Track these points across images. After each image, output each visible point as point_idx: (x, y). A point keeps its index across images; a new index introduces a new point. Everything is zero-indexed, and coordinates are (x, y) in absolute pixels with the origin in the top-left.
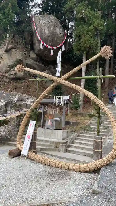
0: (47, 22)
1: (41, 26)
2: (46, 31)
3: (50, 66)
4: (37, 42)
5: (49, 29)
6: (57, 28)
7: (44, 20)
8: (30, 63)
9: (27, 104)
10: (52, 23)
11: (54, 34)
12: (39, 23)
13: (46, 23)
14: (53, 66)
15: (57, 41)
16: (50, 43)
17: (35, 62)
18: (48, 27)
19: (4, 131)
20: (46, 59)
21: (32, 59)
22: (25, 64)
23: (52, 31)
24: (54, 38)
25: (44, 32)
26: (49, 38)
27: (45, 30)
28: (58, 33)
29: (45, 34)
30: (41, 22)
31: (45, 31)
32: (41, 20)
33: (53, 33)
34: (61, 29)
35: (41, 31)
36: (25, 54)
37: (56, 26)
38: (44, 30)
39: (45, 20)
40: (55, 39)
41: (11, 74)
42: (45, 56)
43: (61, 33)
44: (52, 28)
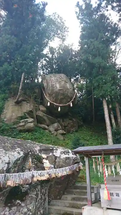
1: (53, 82)
2: (58, 86)
3: (59, 119)
5: (60, 84)
6: (67, 83)
8: (40, 115)
10: (62, 79)
11: (64, 88)
13: (57, 79)
14: (62, 119)
17: (44, 114)
18: (60, 82)
21: (42, 111)
22: (35, 116)
24: (65, 92)
25: (56, 86)
28: (69, 88)
29: (57, 88)
30: (52, 79)
34: (70, 84)
35: (52, 86)
36: (36, 106)
37: (67, 81)
38: (55, 85)
39: (56, 77)
41: (20, 126)
43: (71, 88)
44: (63, 83)
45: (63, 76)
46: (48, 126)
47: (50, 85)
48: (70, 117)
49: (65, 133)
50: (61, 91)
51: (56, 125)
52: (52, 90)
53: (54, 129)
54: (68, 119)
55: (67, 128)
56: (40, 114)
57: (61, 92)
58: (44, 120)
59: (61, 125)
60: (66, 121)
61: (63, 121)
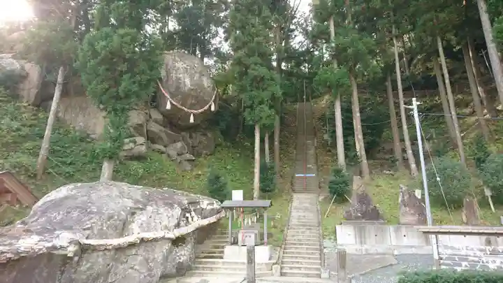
0: (188, 67)
1: (179, 71)
2: (188, 81)
3: (183, 133)
5: (191, 79)
6: (203, 77)
7: (182, 63)
9: (203, 209)
10: (196, 70)
11: (201, 86)
13: (186, 68)
14: (188, 135)
15: (203, 97)
17: (162, 128)
18: (191, 74)
19: (185, 255)
20: (179, 122)
21: (156, 121)
22: (146, 132)
23: (197, 82)
25: (184, 82)
27: (184, 79)
28: (206, 85)
29: (185, 85)
30: (177, 65)
32: (177, 62)
33: (198, 84)
36: (146, 113)
37: (203, 73)
38: (182, 79)
39: (185, 63)
40: (201, 94)
42: (179, 119)
43: (210, 85)
44: (197, 77)
45: (198, 64)
46: (165, 146)
47: (174, 77)
48: (202, 130)
49: (194, 158)
50: (192, 92)
51: (179, 145)
52: (178, 88)
53: (176, 153)
54: (199, 134)
55: (196, 148)
56: (155, 128)
58: (160, 138)
59: (188, 144)
60: (196, 138)
61: (191, 137)
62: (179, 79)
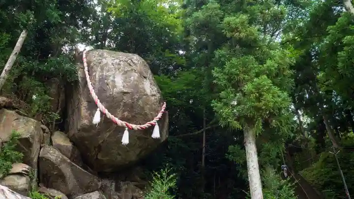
0: (122, 63)
1: (106, 68)
2: (119, 81)
4: (84, 104)
5: (126, 78)
6: (145, 80)
7: (114, 59)
8: (52, 158)
10: (134, 67)
11: (137, 89)
12: (100, 63)
13: (119, 64)
15: (143, 108)
16: (124, 111)
17: (65, 157)
18: (126, 72)
22: (35, 160)
23: (136, 82)
24: (138, 100)
25: (114, 81)
26: (125, 97)
27: (114, 77)
28: (148, 92)
29: (115, 86)
30: (104, 61)
31: (116, 80)
32: (105, 58)
33: (136, 87)
34: (154, 85)
35: (103, 79)
36: (44, 130)
37: (145, 75)
38: (111, 78)
39: (117, 58)
40: (140, 102)
43: (155, 93)
46: (69, 196)
47: (97, 76)
48: (138, 179)
51: (94, 197)
54: (132, 185)
56: (53, 155)
57: (126, 99)
60: (126, 190)
61: (118, 189)
62: (107, 77)
